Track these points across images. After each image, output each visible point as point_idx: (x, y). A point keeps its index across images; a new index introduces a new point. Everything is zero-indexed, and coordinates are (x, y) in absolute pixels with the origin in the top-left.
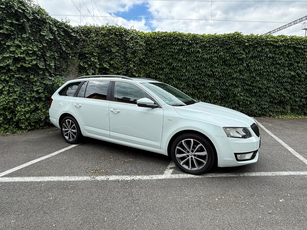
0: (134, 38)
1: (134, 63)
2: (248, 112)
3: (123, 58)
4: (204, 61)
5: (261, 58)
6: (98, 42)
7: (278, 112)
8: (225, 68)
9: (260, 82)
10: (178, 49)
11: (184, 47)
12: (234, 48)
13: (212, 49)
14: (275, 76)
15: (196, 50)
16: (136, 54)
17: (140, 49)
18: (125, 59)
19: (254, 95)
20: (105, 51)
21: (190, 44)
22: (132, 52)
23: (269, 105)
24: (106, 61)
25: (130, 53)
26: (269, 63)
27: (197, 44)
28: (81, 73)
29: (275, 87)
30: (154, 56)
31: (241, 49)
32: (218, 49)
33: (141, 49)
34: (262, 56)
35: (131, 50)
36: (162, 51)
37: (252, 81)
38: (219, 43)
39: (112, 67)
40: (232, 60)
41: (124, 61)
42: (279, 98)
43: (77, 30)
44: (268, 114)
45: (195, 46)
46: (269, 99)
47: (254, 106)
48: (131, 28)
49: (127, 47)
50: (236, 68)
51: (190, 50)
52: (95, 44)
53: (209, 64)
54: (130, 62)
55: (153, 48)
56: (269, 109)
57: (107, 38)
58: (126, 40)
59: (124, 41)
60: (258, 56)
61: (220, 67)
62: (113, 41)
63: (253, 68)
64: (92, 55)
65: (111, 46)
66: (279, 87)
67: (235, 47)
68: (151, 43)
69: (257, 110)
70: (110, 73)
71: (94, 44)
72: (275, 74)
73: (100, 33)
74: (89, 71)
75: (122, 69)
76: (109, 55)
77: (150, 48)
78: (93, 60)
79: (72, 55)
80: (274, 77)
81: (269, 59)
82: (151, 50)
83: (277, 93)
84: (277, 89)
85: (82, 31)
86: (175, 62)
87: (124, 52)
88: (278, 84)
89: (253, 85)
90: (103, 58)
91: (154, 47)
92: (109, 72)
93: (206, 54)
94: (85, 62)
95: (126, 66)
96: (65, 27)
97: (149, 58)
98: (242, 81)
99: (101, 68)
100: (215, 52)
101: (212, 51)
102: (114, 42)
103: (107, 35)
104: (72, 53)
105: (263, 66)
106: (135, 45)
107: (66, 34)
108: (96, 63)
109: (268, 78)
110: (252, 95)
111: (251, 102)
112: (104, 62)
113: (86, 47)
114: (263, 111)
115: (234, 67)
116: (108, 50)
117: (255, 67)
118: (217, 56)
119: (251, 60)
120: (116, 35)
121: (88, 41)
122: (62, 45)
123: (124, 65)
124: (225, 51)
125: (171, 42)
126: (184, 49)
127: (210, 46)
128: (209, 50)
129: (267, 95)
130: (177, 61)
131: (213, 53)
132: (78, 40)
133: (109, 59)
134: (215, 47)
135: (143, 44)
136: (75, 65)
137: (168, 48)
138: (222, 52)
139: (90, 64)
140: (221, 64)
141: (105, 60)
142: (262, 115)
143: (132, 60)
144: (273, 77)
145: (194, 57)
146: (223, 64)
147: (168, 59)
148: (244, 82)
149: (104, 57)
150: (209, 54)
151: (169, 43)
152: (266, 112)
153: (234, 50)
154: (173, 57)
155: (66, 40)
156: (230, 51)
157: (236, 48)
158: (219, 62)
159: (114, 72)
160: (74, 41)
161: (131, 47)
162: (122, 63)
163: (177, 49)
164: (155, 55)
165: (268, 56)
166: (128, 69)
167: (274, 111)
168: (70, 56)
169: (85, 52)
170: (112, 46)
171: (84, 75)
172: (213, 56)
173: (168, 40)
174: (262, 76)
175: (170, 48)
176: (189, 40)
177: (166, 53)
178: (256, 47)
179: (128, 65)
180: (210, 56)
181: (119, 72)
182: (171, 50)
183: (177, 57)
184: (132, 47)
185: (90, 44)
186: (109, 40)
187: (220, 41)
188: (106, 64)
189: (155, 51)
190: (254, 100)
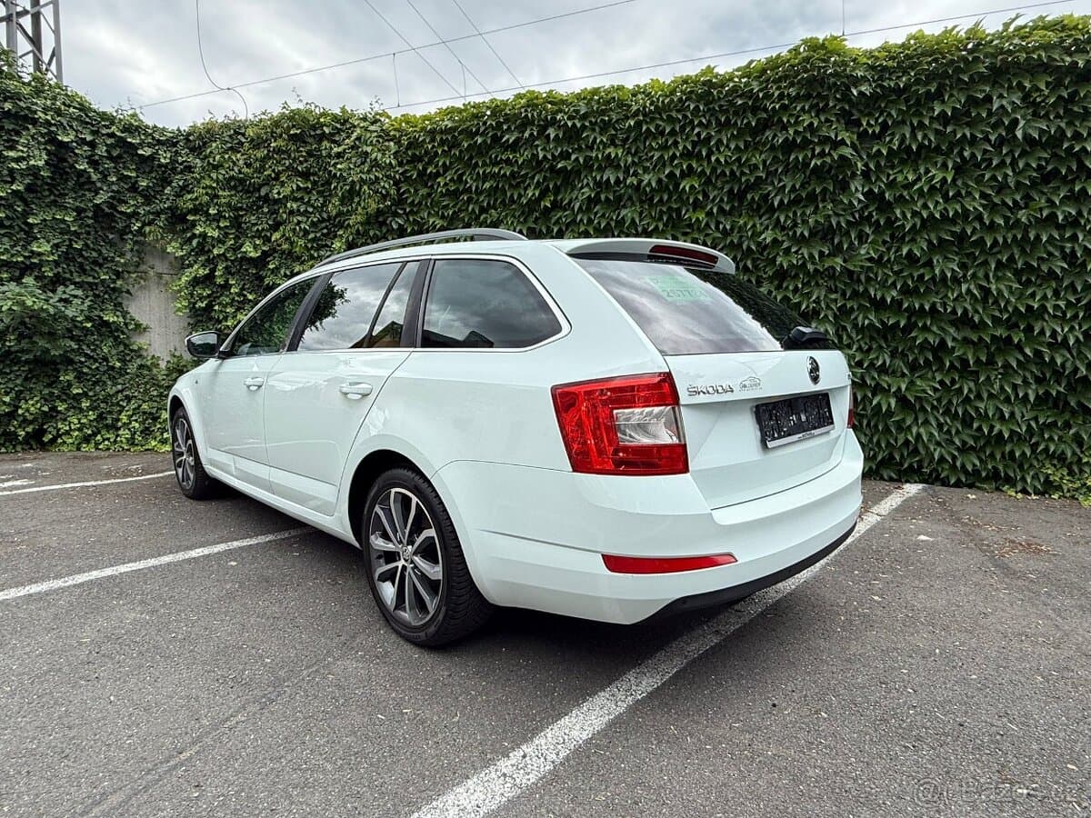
0: (363, 140)
2: (891, 457)
5: (966, 154)
6: (230, 170)
8: (745, 224)
10: (524, 160)
11: (545, 150)
15: (597, 156)
16: (356, 200)
20: (258, 199)
22: (347, 195)
27: (604, 127)
31: (827, 120)
33: (373, 177)
35: (341, 188)
36: (464, 178)
37: (905, 284)
43: (172, 137)
44: (1035, 477)
45: (594, 139)
46: (1034, 388)
47: (926, 422)
48: (372, 109)
52: (218, 178)
53: (663, 212)
55: (429, 171)
57: (261, 153)
62: (283, 162)
63: (915, 214)
65: (277, 180)
67: (790, 116)
70: (268, 274)
72: (1074, 238)
73: (249, 139)
75: (311, 257)
76: (269, 213)
78: (201, 231)
79: (143, 219)
85: (188, 140)
86: (513, 217)
91: (436, 166)
92: (265, 273)
95: (327, 246)
97: (412, 213)
98: (846, 284)
101: (677, 148)
102: (287, 164)
103: (265, 141)
104: (148, 213)
105: (984, 196)
106: (356, 166)
110: (916, 359)
111: (902, 400)
113: (193, 190)
114: (992, 456)
115: (787, 217)
116: (267, 194)
117: (925, 206)
118: (699, 170)
119: (901, 171)
120: (293, 138)
121: (195, 171)
125: (495, 137)
126: (545, 157)
128: (664, 147)
130: (519, 212)
131: (679, 159)
133: (267, 226)
137: (484, 162)
139: (195, 245)
140: (721, 210)
141: (253, 229)
142: (987, 479)
143: (346, 223)
145: (590, 187)
146: (732, 207)
147: (482, 209)
153: (785, 128)
154: (504, 200)
156: (767, 138)
157: (799, 117)
158: (715, 197)
159: (280, 272)
161: (341, 174)
162: (311, 236)
163: (516, 162)
165: (1019, 134)
168: (137, 220)
169: (185, 207)
170: (282, 179)
172: (678, 173)
175: (496, 163)
176: (567, 116)
177: (477, 187)
180: (665, 174)
183: (520, 194)
184: (345, 174)
185: (204, 178)
186: (267, 157)
188: (255, 244)
189: (439, 180)
190: (924, 391)
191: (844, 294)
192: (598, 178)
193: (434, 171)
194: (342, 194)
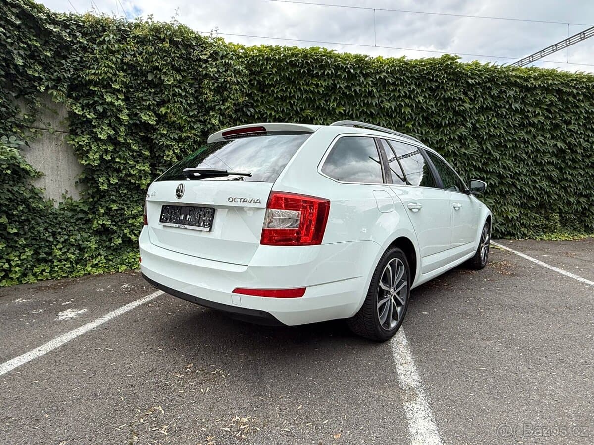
0: (221, 55)
1: (223, 114)
3: (193, 102)
4: (384, 115)
5: (499, 112)
6: (124, 56)
7: (538, 226)
8: (428, 131)
9: (500, 163)
10: (325, 85)
11: (338, 82)
12: (447, 89)
13: (400, 89)
14: (528, 151)
15: (365, 90)
16: (226, 93)
17: (237, 80)
18: (198, 106)
19: (489, 191)
20: (143, 82)
21: (352, 77)
22: (216, 89)
23: (520, 212)
24: (148, 108)
25: (211, 90)
26: (515, 122)
27: (366, 76)
28: (76, 134)
29: (529, 174)
30: (269, 102)
31: (460, 91)
32: (412, 88)
33: (239, 80)
34: (500, 107)
35: (214, 84)
36: (289, 90)
37: (484, 161)
38: (413, 77)
39: (163, 124)
40: (443, 114)
41: (196, 109)
42: (538, 198)
43: (65, 20)
44: (520, 232)
45: (363, 81)
46: (519, 200)
48: (212, 34)
49: (201, 77)
50: (451, 132)
51: (353, 89)
52: (117, 61)
53: (396, 122)
54: (211, 113)
55: (267, 83)
56: (522, 222)
57: (150, 49)
58: (200, 59)
59: (194, 61)
60: (493, 108)
61: (418, 130)
62: (166, 58)
63: (486, 132)
64: (108, 90)
65: (161, 70)
66: (536, 172)
67: (447, 86)
68: (261, 69)
69: (498, 225)
70: (159, 137)
71: (114, 60)
72: (528, 146)
73: (131, 36)
74: (100, 129)
75: (192, 128)
76: (155, 93)
77: (259, 82)
78: (109, 100)
79: (46, 83)
80: (526, 153)
81: (514, 114)
82: (262, 87)
83: (535, 187)
84: (533, 177)
86: (320, 116)
87: (195, 87)
88: (535, 168)
89: (488, 170)
90: (138, 98)
91: (270, 80)
92: (155, 136)
93: (386, 100)
94: (87, 105)
95: (200, 121)
96: (24, 4)
97: (257, 106)
99: (135, 124)
100: (405, 96)
101: (401, 93)
102: (169, 61)
103: (150, 41)
104: (50, 79)
105: (504, 129)
106: (224, 71)
107: (31, 28)
108: (120, 110)
109: (516, 155)
110: (486, 191)
112: (141, 109)
113: (91, 67)
114: (508, 226)
115: (447, 130)
116: (153, 79)
117: (489, 130)
118: (410, 104)
119: (480, 116)
120: (173, 42)
121: (95, 52)
122: (15, 52)
123: (197, 121)
124: (428, 94)
125: (309, 70)
126: (340, 87)
127: (395, 82)
128: (394, 91)
129: (515, 191)
130: (324, 114)
131: (402, 98)
132: (67, 47)
133: (155, 103)
134: (405, 85)
135: (242, 70)
136: (58, 114)
137: (303, 83)
138: (422, 96)
139: (101, 110)
140: (419, 123)
141: (144, 103)
142: (507, 235)
143: (217, 108)
144: (524, 152)
145: (360, 105)
146: (423, 123)
147: (302, 110)
148: (468, 163)
149: (142, 97)
150: (394, 99)
151: (304, 71)
152: (515, 229)
153: (445, 92)
154: (314, 106)
155: (29, 42)
156: (438, 94)
157: (451, 88)
158: (416, 118)
159: (169, 136)
160: (56, 47)
161: (214, 75)
162: (191, 114)
163: (322, 85)
164: (271, 99)
165: (513, 107)
166: (207, 129)
167: (530, 225)
168: (40, 85)
169: (87, 78)
170: (164, 70)
171: (83, 139)
172: (403, 104)
173: (303, 65)
174: (503, 149)
175: (308, 84)
176: (349, 66)
177: (298, 96)
178: (489, 88)
179: (207, 119)
180: (397, 104)
181: (183, 137)
182: (310, 89)
183: (324, 104)
184: (216, 75)
185: (102, 59)
186: (154, 53)
187: (415, 72)
188: (148, 115)
189: (272, 89)
190: (491, 203)
191: (465, 164)
192: (366, 102)
193: (270, 83)
194: (214, 88)
